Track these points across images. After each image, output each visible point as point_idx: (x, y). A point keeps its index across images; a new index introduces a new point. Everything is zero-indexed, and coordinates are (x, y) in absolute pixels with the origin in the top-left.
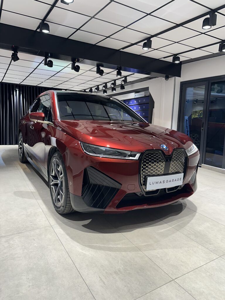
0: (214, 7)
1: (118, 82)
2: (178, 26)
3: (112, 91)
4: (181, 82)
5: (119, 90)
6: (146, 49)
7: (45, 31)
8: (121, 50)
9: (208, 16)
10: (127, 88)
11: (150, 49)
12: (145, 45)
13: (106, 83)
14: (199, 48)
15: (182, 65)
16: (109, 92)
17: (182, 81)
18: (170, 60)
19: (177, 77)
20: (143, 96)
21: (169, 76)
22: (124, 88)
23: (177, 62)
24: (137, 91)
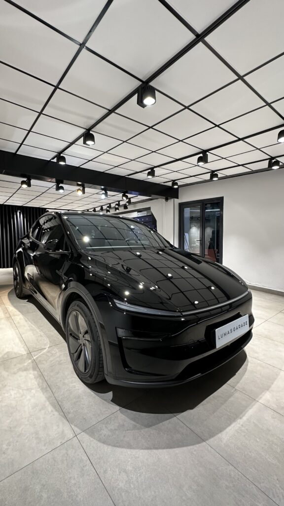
0: (205, 148)
2: (177, 160)
3: (116, 210)
4: (179, 203)
5: (122, 210)
6: (150, 177)
7: (62, 163)
8: (127, 176)
9: (201, 155)
10: (130, 208)
11: (153, 177)
12: (149, 174)
13: (110, 204)
14: (194, 176)
15: (180, 189)
16: (112, 212)
18: (170, 184)
19: (175, 199)
20: (146, 215)
21: (169, 198)
22: (127, 208)
23: (176, 187)
24: (139, 211)
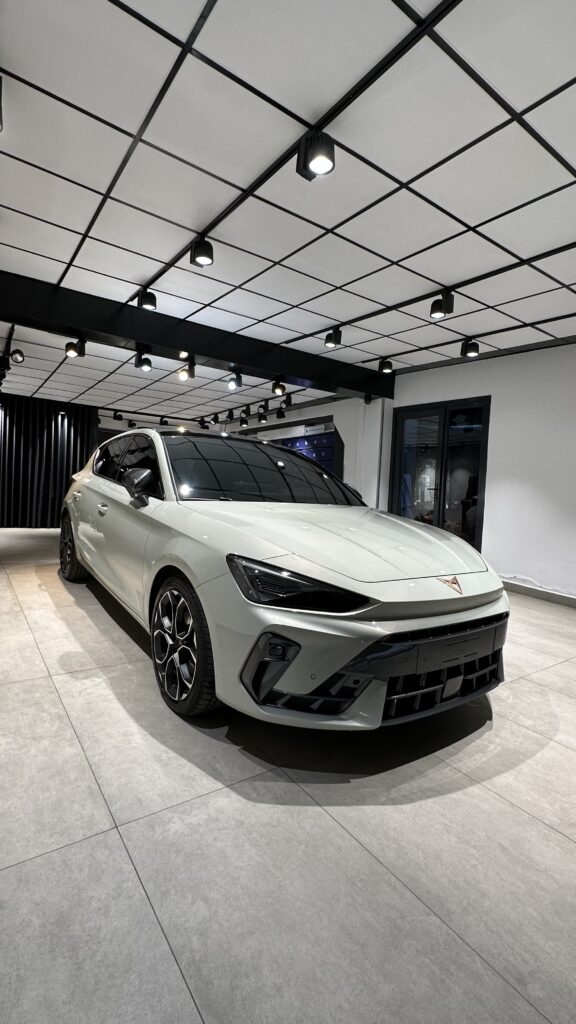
0: (449, 282)
1: (273, 405)
2: (389, 309)
3: (259, 421)
4: (395, 409)
5: (273, 420)
6: (331, 345)
7: (148, 307)
8: (283, 345)
9: (440, 297)
10: (290, 417)
11: (339, 346)
12: (329, 339)
13: (248, 406)
14: (426, 348)
15: (396, 377)
16: (253, 424)
17: (397, 405)
18: (375, 366)
19: (387, 399)
20: (323, 431)
21: (373, 396)
22: (284, 416)
23: (387, 371)
24: (308, 423)
